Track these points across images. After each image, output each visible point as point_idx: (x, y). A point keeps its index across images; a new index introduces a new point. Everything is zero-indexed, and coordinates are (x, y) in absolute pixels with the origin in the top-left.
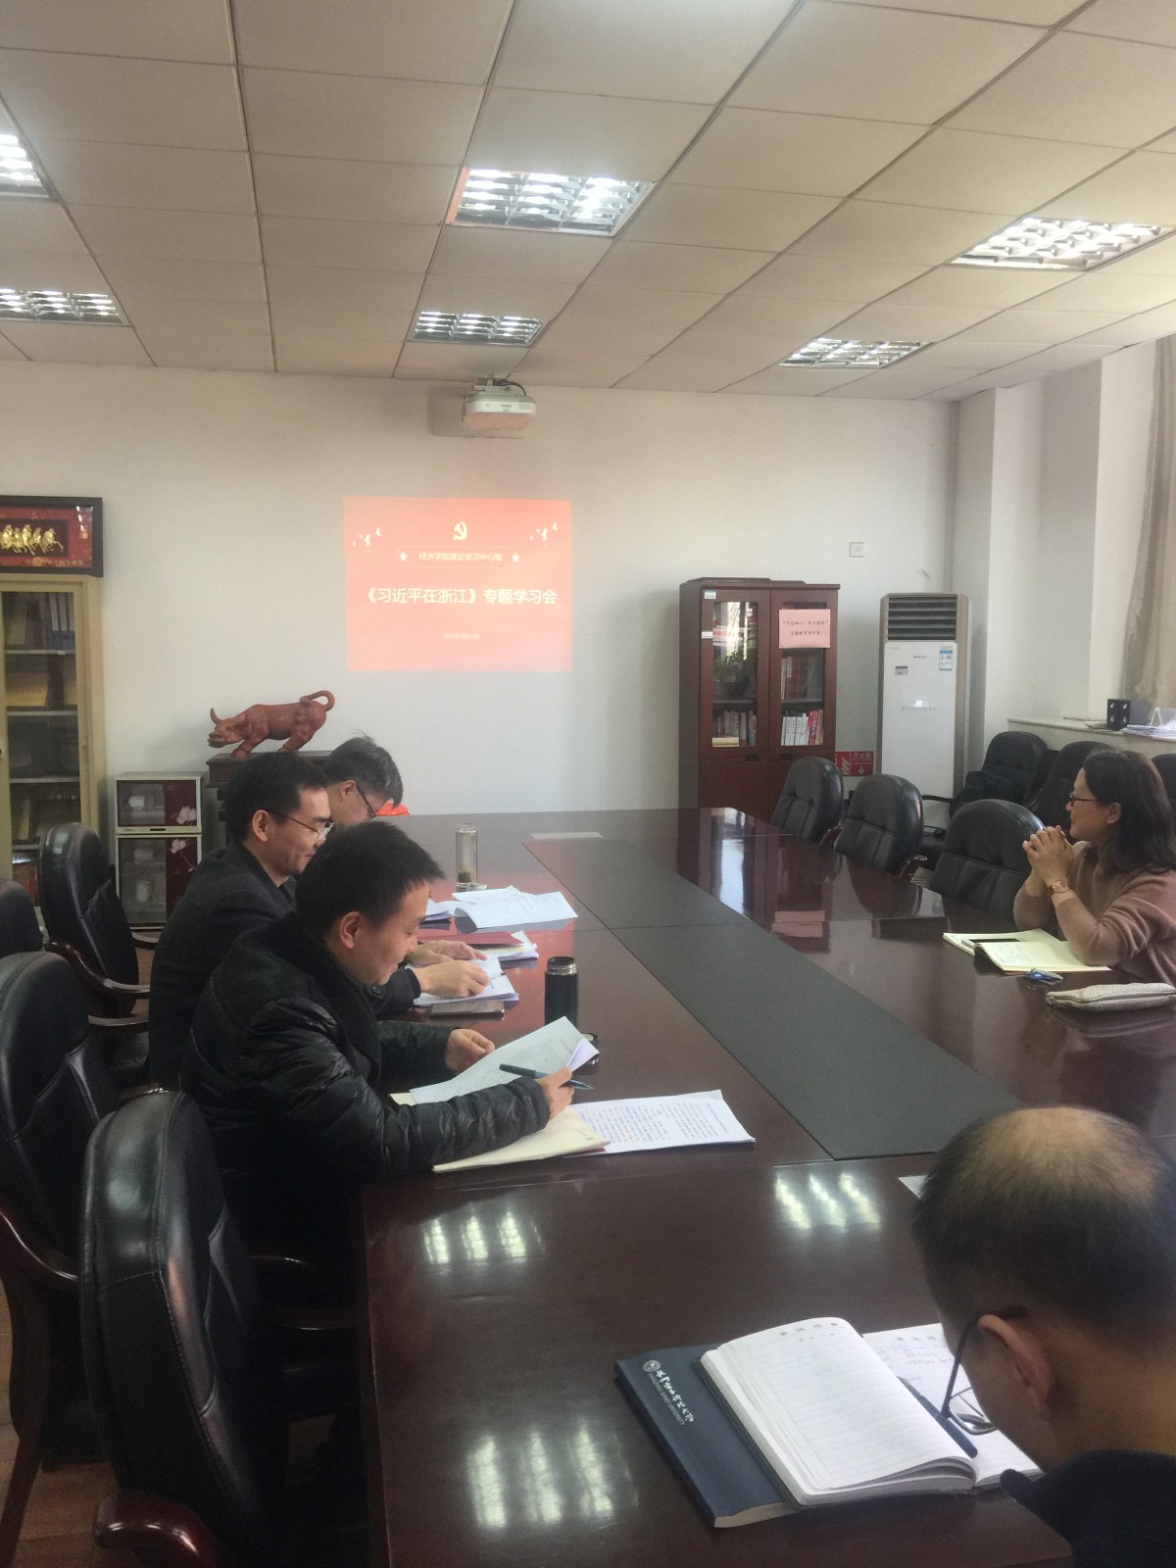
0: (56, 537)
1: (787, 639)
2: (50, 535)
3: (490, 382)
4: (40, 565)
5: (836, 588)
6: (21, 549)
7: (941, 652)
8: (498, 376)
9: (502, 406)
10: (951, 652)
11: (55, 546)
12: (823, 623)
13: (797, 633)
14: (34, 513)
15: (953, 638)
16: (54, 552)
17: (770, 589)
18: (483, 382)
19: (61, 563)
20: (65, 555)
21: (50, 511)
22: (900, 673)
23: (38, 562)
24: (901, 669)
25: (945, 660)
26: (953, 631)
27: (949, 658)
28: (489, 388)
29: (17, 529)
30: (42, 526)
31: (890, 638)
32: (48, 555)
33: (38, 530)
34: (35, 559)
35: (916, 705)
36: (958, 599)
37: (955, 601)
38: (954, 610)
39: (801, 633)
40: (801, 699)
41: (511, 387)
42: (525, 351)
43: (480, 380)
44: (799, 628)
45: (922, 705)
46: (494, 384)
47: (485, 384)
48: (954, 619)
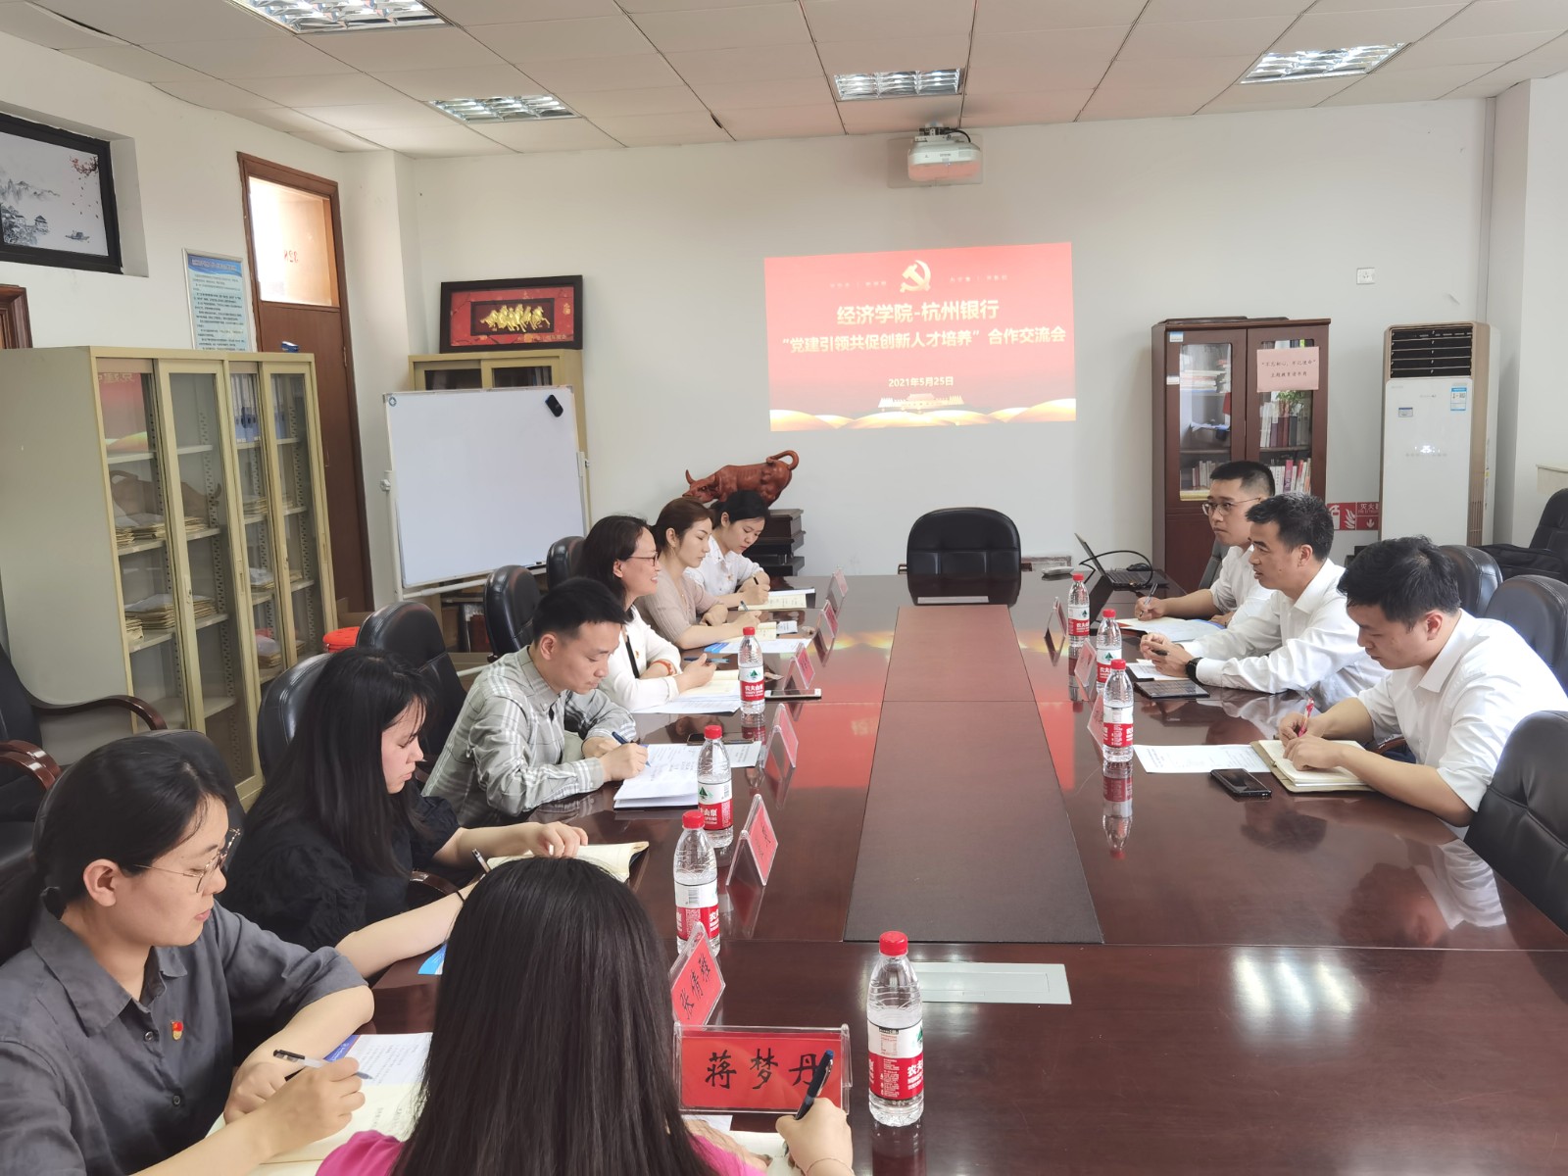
0: (543, 315)
1: (1267, 382)
2: (539, 311)
3: (933, 131)
4: (530, 341)
5: (1326, 323)
6: (515, 328)
7: (1453, 390)
8: (940, 125)
9: (941, 155)
10: (1465, 390)
11: (543, 323)
12: (1310, 362)
13: (1278, 375)
14: (525, 294)
15: (1467, 372)
16: (543, 329)
17: (1247, 328)
18: (925, 132)
19: (548, 338)
20: (551, 330)
21: (538, 290)
22: (1404, 415)
23: (528, 338)
24: (1405, 410)
25: (1458, 399)
26: (1468, 362)
27: (1461, 396)
28: (932, 137)
29: (511, 309)
30: (532, 304)
31: (1392, 376)
32: (538, 331)
33: (529, 308)
34: (526, 336)
35: (1423, 451)
36: (1474, 330)
37: (1471, 331)
38: (1469, 342)
39: (1284, 374)
40: (1288, 446)
41: (953, 135)
42: (960, 98)
43: (921, 130)
44: (1280, 369)
45: (1429, 451)
46: (937, 133)
47: (927, 134)
48: (1469, 352)
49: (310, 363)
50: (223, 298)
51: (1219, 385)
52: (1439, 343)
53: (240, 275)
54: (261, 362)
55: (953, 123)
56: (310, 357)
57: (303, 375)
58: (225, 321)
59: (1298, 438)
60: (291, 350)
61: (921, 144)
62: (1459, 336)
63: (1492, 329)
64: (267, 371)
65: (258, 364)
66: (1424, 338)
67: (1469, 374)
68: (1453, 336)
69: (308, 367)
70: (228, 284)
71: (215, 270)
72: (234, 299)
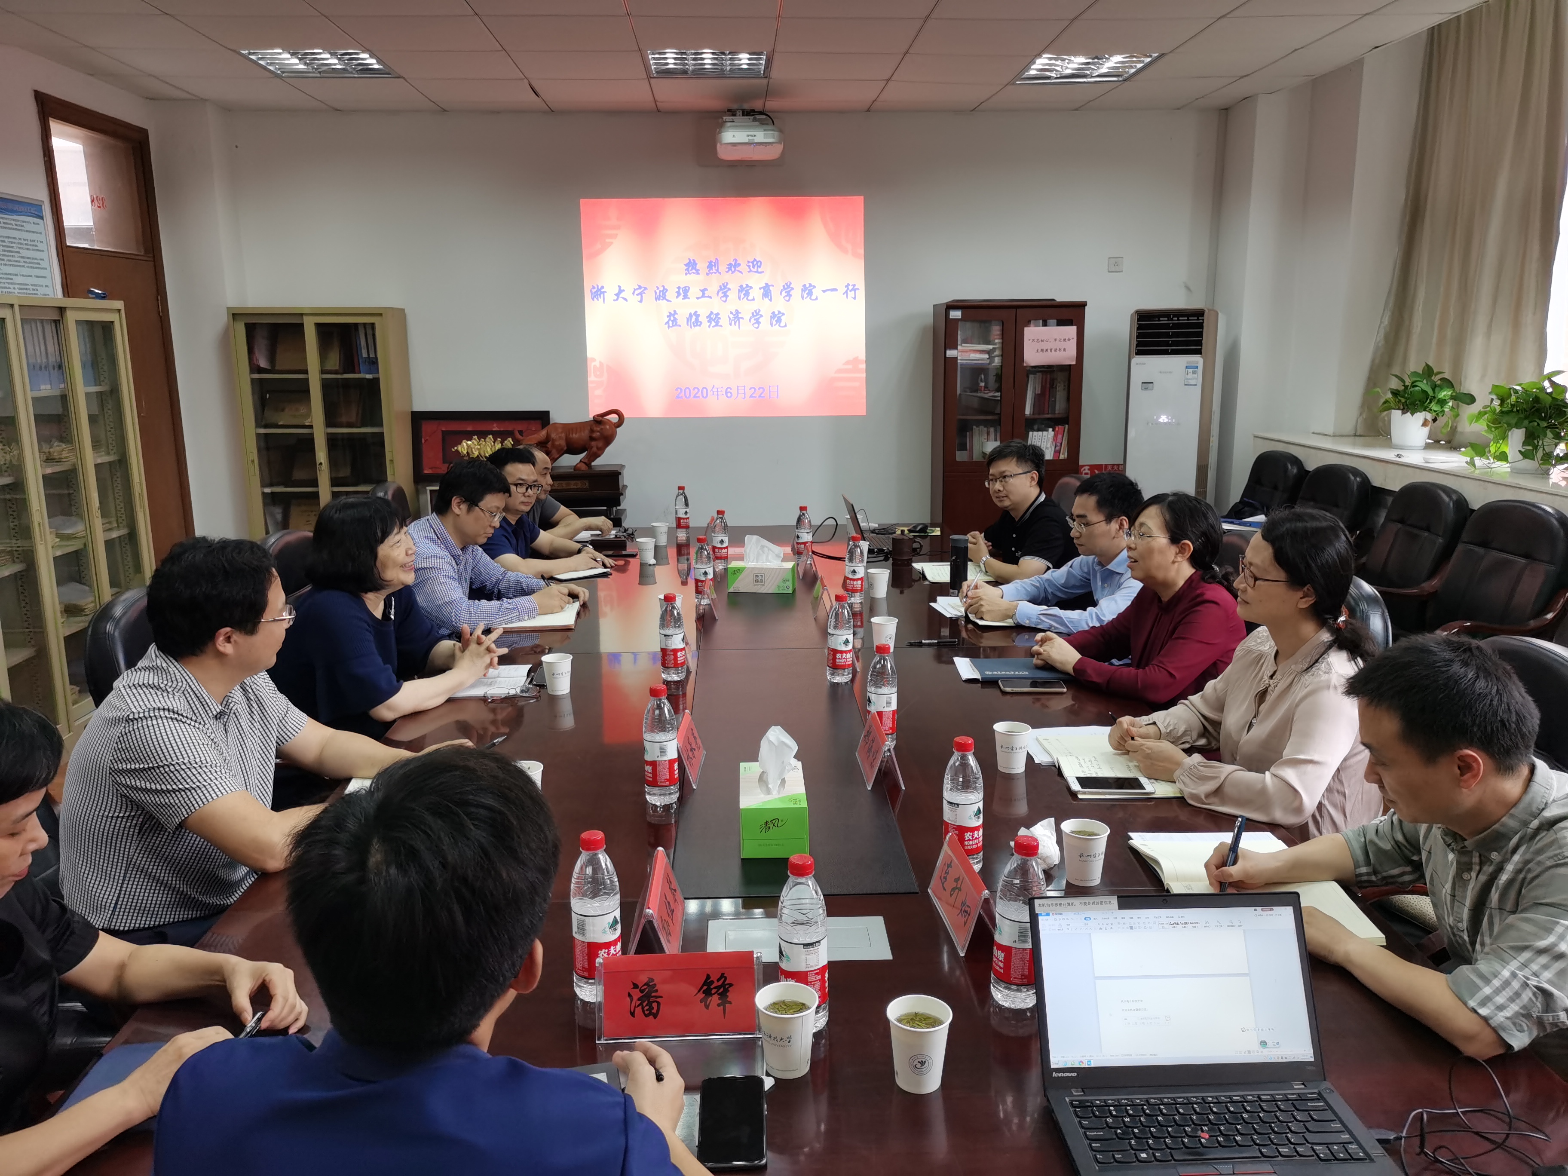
1: (1032, 356)
3: (739, 113)
5: (1082, 306)
7: (1187, 367)
8: (746, 106)
9: (748, 136)
10: (1197, 367)
12: (1069, 340)
13: (1042, 350)
15: (1199, 352)
17: (1015, 308)
18: (732, 112)
22: (1146, 389)
24: (1147, 385)
25: (1190, 376)
26: (1200, 343)
27: (1194, 373)
28: (739, 118)
31: (1137, 354)
35: (1161, 420)
36: (1206, 314)
37: (1203, 316)
38: (1201, 326)
39: (1047, 350)
40: (1048, 414)
41: (758, 117)
42: (765, 81)
43: (729, 110)
44: (1044, 346)
45: (1166, 420)
46: (743, 115)
47: (734, 115)
48: (1200, 334)
49: (119, 311)
50: (22, 241)
51: (991, 358)
52: (1176, 326)
53: (42, 218)
54: (65, 308)
55: (757, 105)
56: (119, 304)
57: (112, 322)
58: (26, 265)
59: (1057, 408)
60: (98, 296)
61: (729, 124)
62: (1193, 320)
63: (1220, 314)
64: (71, 317)
65: (62, 310)
66: (1164, 320)
67: (1201, 353)
68: (1188, 320)
69: (117, 315)
70: (28, 227)
71: (13, 212)
72: (35, 243)
